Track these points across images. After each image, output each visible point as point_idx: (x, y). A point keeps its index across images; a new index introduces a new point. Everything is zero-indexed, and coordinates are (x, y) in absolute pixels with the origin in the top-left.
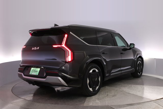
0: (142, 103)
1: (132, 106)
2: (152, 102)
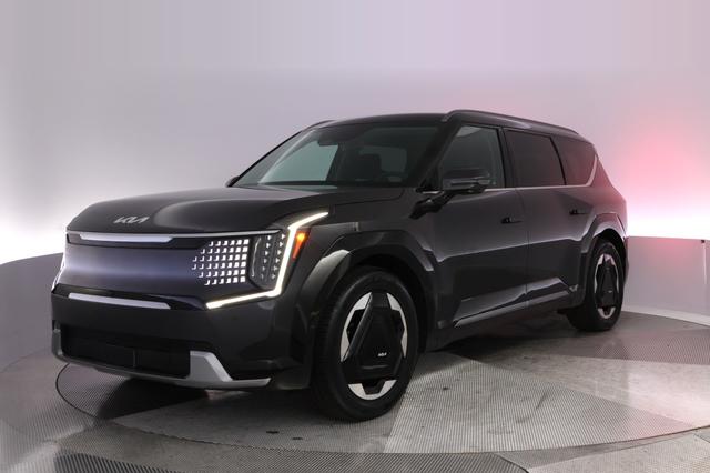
0: (644, 442)
1: (601, 456)
2: (690, 437)
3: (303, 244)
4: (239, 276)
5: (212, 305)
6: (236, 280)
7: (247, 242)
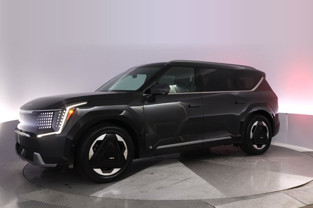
2: (281, 194)
3: (72, 115)
4: (49, 126)
5: (39, 136)
6: (48, 127)
7: (52, 113)
